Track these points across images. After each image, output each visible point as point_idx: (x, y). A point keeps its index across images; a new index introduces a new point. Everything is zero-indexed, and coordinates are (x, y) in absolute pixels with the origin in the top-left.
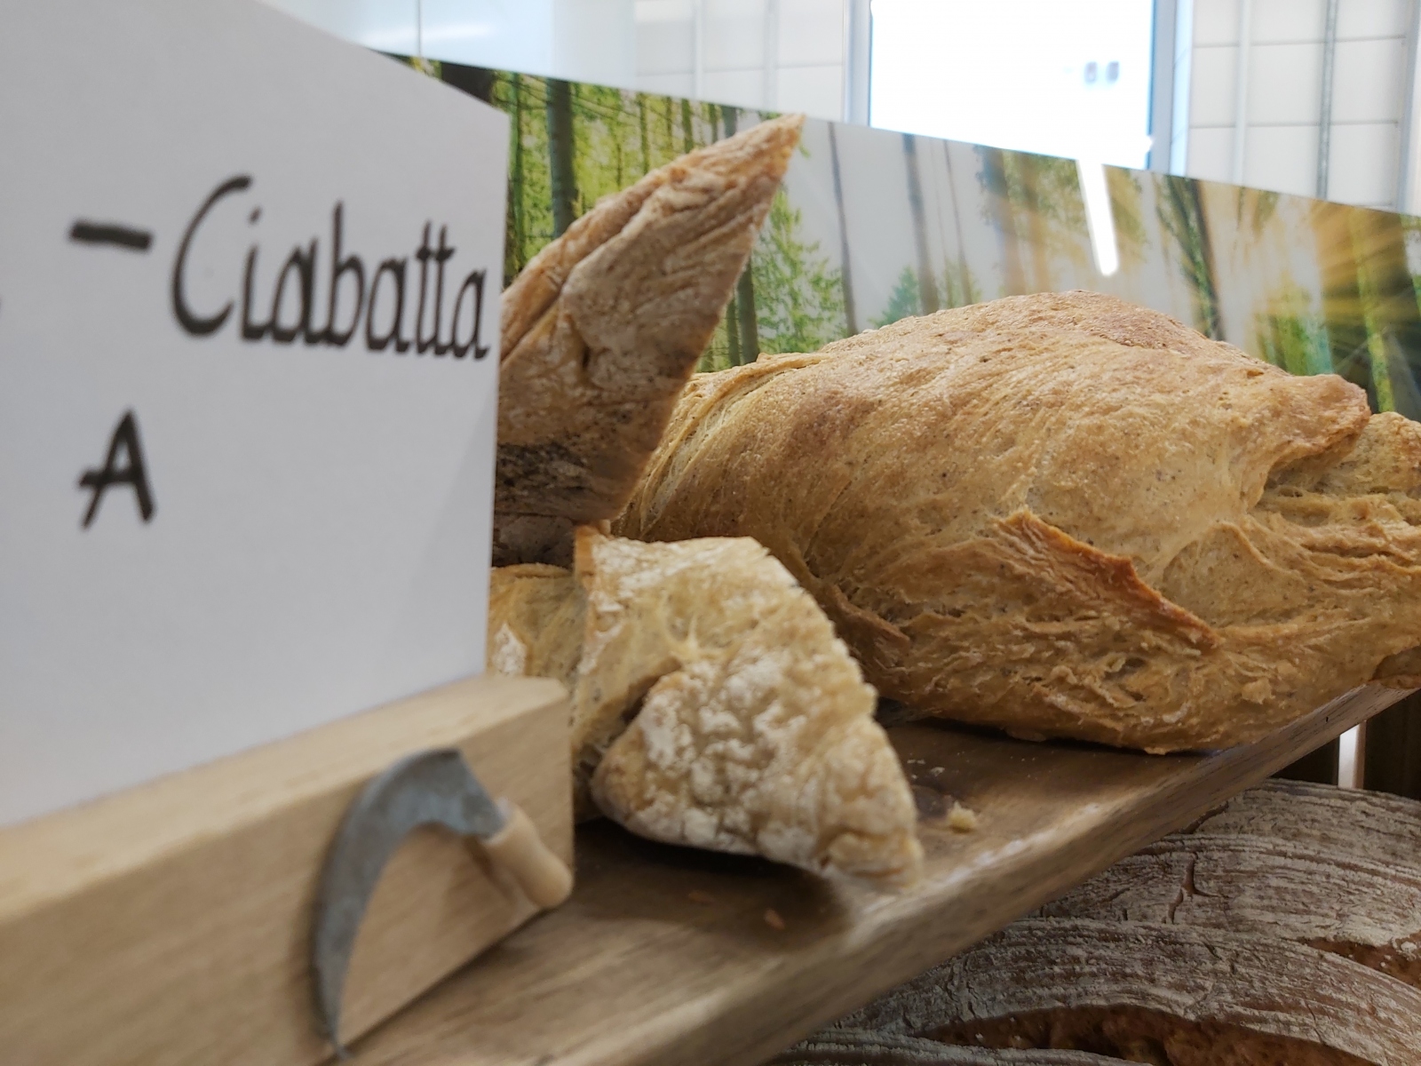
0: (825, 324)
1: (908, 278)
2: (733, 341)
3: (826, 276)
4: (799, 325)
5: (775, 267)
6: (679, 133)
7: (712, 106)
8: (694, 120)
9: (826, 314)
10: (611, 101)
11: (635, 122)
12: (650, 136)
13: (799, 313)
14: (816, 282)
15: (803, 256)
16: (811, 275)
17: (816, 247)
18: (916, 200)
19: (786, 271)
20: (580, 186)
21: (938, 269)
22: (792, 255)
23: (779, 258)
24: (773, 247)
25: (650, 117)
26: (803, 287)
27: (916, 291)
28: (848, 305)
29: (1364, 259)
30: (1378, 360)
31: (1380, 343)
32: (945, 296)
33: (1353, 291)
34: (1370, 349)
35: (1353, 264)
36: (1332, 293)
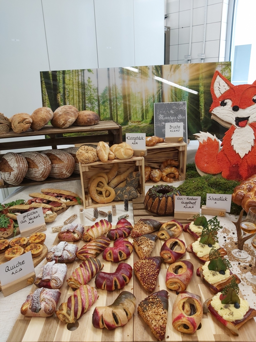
0: (94, 94)
1: (107, 87)
2: (82, 97)
3: (95, 88)
4: (91, 95)
6: (77, 74)
7: (81, 70)
8: (79, 72)
9: (95, 93)
10: (69, 72)
11: (72, 73)
12: (74, 75)
13: (91, 93)
14: (93, 89)
15: (92, 86)
17: (94, 85)
18: (109, 77)
19: (90, 88)
20: (65, 82)
21: (111, 86)
23: (89, 87)
24: (88, 86)
25: (74, 72)
26: (92, 90)
27: (108, 89)
28: (98, 92)
29: (202, 73)
30: (201, 91)
31: (203, 87)
32: (112, 89)
33: (197, 79)
34: (200, 89)
35: (199, 74)
36: (192, 80)
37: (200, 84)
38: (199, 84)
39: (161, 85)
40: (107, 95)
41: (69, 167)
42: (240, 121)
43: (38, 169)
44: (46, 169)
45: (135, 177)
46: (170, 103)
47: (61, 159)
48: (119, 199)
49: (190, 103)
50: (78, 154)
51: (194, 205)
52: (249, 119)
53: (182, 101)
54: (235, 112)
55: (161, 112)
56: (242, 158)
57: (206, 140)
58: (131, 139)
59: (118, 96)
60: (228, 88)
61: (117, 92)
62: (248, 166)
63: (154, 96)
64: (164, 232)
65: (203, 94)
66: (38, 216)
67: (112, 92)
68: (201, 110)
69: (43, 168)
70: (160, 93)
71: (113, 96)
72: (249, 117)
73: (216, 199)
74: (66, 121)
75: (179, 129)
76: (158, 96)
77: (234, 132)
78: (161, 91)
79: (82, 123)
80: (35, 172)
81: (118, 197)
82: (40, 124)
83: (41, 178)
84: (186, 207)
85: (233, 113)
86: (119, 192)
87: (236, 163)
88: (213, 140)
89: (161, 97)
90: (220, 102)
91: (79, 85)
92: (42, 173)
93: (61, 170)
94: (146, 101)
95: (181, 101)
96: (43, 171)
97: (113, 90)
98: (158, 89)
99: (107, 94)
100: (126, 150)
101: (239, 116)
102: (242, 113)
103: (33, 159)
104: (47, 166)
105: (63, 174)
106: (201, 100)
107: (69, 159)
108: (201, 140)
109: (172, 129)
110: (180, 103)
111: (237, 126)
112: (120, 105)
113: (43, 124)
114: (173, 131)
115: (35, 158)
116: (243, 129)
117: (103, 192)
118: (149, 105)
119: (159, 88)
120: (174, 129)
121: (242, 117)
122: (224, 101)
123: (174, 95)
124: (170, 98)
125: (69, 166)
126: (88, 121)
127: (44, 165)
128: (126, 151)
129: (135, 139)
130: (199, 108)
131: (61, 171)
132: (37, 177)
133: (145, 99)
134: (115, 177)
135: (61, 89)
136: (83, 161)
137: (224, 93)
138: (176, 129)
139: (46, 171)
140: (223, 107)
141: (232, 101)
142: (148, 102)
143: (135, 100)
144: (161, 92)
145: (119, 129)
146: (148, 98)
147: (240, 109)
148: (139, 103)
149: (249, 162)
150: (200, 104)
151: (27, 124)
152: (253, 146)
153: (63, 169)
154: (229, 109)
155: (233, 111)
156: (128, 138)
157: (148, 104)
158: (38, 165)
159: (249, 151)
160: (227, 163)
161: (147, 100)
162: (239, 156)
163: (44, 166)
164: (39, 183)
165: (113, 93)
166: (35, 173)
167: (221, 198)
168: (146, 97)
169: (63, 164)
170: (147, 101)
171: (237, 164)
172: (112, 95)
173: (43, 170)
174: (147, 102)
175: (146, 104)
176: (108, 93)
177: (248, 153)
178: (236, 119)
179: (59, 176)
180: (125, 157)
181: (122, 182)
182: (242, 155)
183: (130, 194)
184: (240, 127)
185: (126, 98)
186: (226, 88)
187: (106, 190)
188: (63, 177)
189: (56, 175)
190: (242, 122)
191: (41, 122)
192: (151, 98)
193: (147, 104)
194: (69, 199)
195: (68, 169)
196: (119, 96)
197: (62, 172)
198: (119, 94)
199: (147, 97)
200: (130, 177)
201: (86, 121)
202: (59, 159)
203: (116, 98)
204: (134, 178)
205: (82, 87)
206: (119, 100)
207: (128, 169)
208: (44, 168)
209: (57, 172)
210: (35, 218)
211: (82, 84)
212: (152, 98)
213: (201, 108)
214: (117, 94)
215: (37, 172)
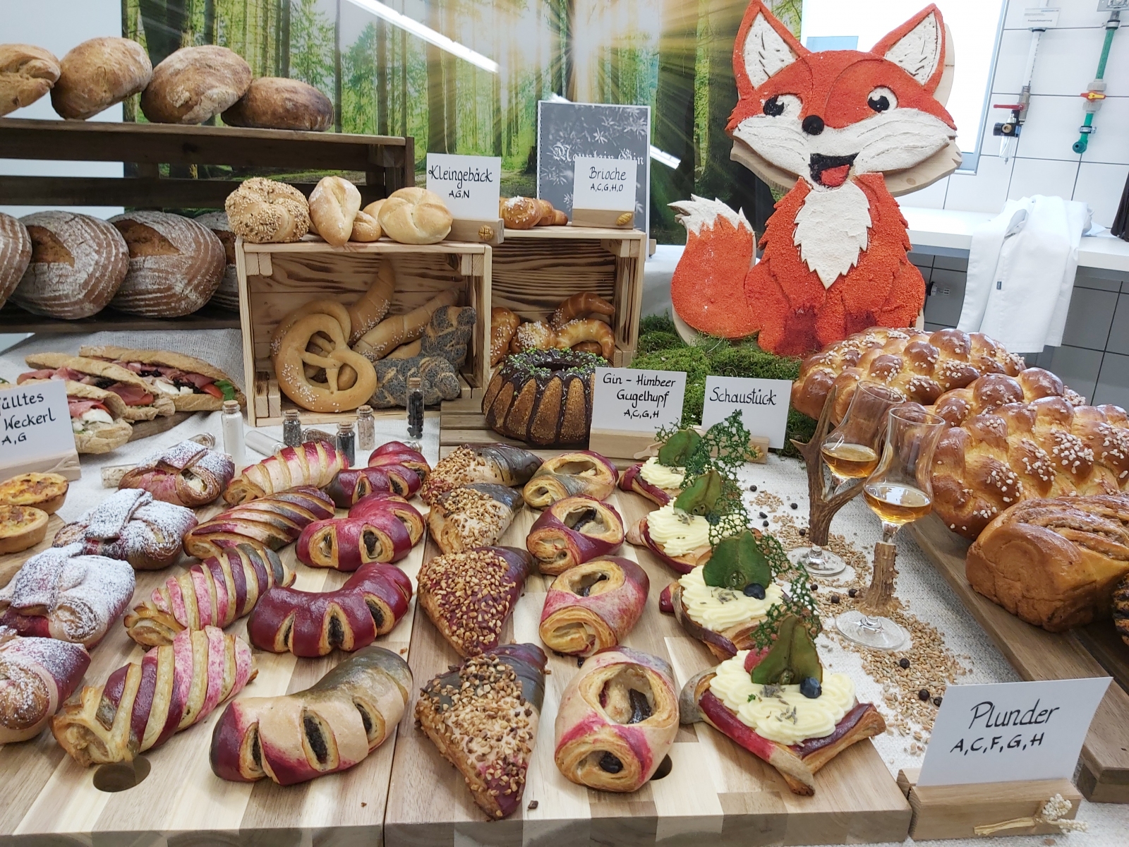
0: (323, 47)
1: (371, 27)
2: (277, 54)
3: (326, 26)
4: (310, 48)
5: (301, 22)
9: (325, 43)
13: (310, 43)
14: (321, 29)
15: (315, 17)
16: (319, 26)
17: (323, 13)
19: (307, 24)
22: (310, 17)
23: (304, 20)
24: (301, 14)
26: (315, 31)
27: (374, 33)
28: (337, 39)
29: (707, 14)
30: (702, 75)
31: (707, 65)
32: (390, 36)
33: (691, 33)
34: (696, 68)
35: (696, 16)
36: (670, 35)
37: (700, 52)
38: (695, 50)
39: (564, 40)
40: (370, 55)
41: (198, 271)
42: (826, 167)
43: (72, 266)
44: (105, 267)
45: (455, 323)
46: (593, 105)
47: (169, 237)
48: (389, 402)
49: (664, 115)
50: (234, 204)
51: (661, 404)
52: (856, 161)
53: (634, 102)
54: (811, 137)
55: (561, 134)
56: (827, 286)
57: (710, 223)
58: (447, 176)
59: (411, 62)
60: (790, 59)
61: (407, 46)
62: (848, 314)
63: (539, 78)
64: (548, 482)
65: (707, 88)
66: (47, 418)
67: (388, 44)
68: (698, 142)
69: (93, 263)
70: (560, 69)
71: (393, 60)
72: (854, 156)
73: (737, 397)
74: (197, 95)
75: (621, 182)
76: (553, 76)
77: (803, 203)
78: (564, 60)
79: (265, 113)
80: (60, 276)
81: (386, 394)
82: (91, 91)
83: (81, 302)
84: (631, 414)
85: (803, 141)
86: (391, 373)
87: (808, 305)
88: (736, 226)
89: (564, 84)
90: (763, 102)
91: (269, 7)
92: (86, 283)
93: (166, 279)
94: (511, 91)
95: (631, 104)
96: (91, 276)
97: (393, 39)
98: (556, 54)
99: (369, 52)
100: (426, 208)
101: (823, 153)
102: (832, 142)
103: (53, 230)
104: (108, 258)
105: (174, 295)
106: (700, 108)
107: (202, 241)
108: (696, 224)
109: (597, 181)
110: (628, 110)
111: (814, 184)
112: (416, 94)
113: (104, 94)
114: (602, 187)
115: (66, 227)
116: (835, 191)
117: (327, 371)
118: (520, 107)
119: (559, 48)
120: (604, 182)
121: (831, 155)
122: (776, 99)
123: (609, 81)
124: (597, 90)
125: (200, 268)
126: (287, 111)
127: (97, 252)
128: (423, 210)
129: (461, 177)
130: (690, 133)
131: (165, 284)
132: (67, 296)
133: (510, 83)
134: (381, 320)
135: (198, 15)
136: (252, 230)
137: (777, 74)
138: (610, 183)
139: (103, 275)
140: (771, 117)
141: (802, 103)
142: (517, 94)
143: (471, 85)
144: (564, 66)
145: (404, 147)
146: (520, 82)
147: (826, 128)
148: (488, 96)
149: (850, 303)
150: (697, 121)
151: (34, 76)
152: (865, 249)
153: (173, 273)
154: (793, 127)
155: (805, 134)
156: (436, 173)
157: (517, 104)
158: (74, 253)
159: (852, 265)
160: (778, 301)
161: (516, 88)
162: (819, 279)
163: (96, 257)
164: (75, 327)
165: (393, 49)
166: (58, 282)
167: (754, 392)
168: (510, 76)
169: (175, 257)
170: (516, 91)
171: (812, 307)
172: (388, 55)
173: (91, 269)
174: (513, 92)
175: (510, 101)
176: (375, 47)
177: (849, 272)
178: (812, 159)
179: (158, 304)
180: (420, 233)
181: (406, 344)
182: (828, 278)
183: (431, 383)
184: (824, 185)
185: (440, 71)
186: (783, 58)
187: (339, 364)
188: (174, 309)
189: (145, 300)
190: (831, 171)
191: (97, 83)
192: (531, 84)
193: (514, 101)
194: (191, 385)
195: (194, 277)
196: (415, 62)
197: (170, 288)
198: (414, 55)
199: (516, 79)
200: (435, 323)
201: (281, 110)
202: (163, 239)
203: (404, 71)
204: (450, 330)
205: (278, 15)
206: (412, 78)
207: (429, 300)
208: (97, 263)
209: (150, 287)
210: (30, 421)
211: (279, 6)
212: (535, 83)
213: (698, 135)
214: (408, 55)
215: (67, 276)
